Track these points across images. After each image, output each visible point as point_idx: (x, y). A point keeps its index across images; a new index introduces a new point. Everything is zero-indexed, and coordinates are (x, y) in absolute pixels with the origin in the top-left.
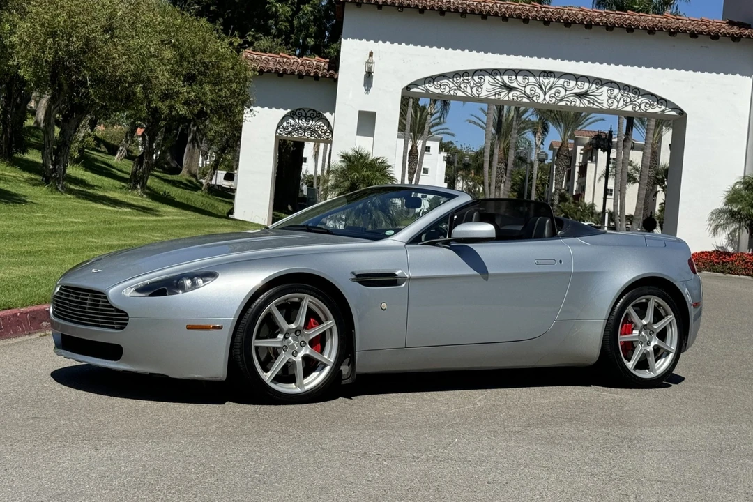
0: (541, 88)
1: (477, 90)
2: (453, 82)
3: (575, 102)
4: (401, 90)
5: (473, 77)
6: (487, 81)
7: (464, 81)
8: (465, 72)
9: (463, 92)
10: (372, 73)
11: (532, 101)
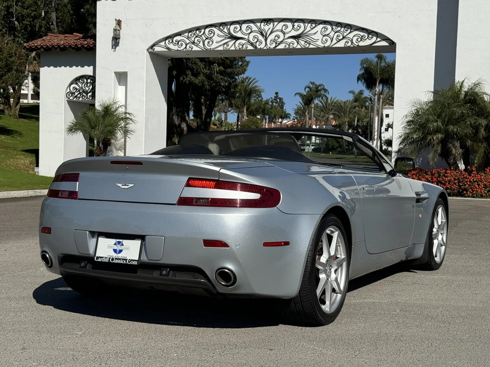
0: (262, 34)
1: (208, 43)
2: (188, 38)
3: (293, 44)
4: (146, 51)
5: (204, 32)
6: (216, 35)
7: (197, 37)
8: (198, 29)
9: (197, 46)
10: (119, 38)
11: (256, 47)
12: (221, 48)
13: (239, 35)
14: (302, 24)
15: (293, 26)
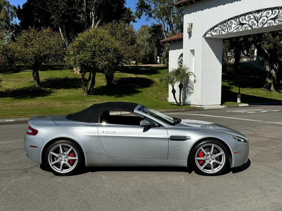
2: (220, 28)
3: (272, 23)
4: (202, 37)
5: (228, 23)
6: (233, 23)
7: (224, 26)
8: (225, 22)
9: (224, 31)
10: (191, 33)
11: (252, 28)
12: (235, 31)
13: (244, 22)
14: (277, 11)
15: (272, 12)
